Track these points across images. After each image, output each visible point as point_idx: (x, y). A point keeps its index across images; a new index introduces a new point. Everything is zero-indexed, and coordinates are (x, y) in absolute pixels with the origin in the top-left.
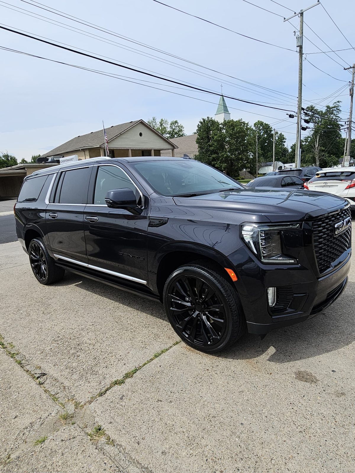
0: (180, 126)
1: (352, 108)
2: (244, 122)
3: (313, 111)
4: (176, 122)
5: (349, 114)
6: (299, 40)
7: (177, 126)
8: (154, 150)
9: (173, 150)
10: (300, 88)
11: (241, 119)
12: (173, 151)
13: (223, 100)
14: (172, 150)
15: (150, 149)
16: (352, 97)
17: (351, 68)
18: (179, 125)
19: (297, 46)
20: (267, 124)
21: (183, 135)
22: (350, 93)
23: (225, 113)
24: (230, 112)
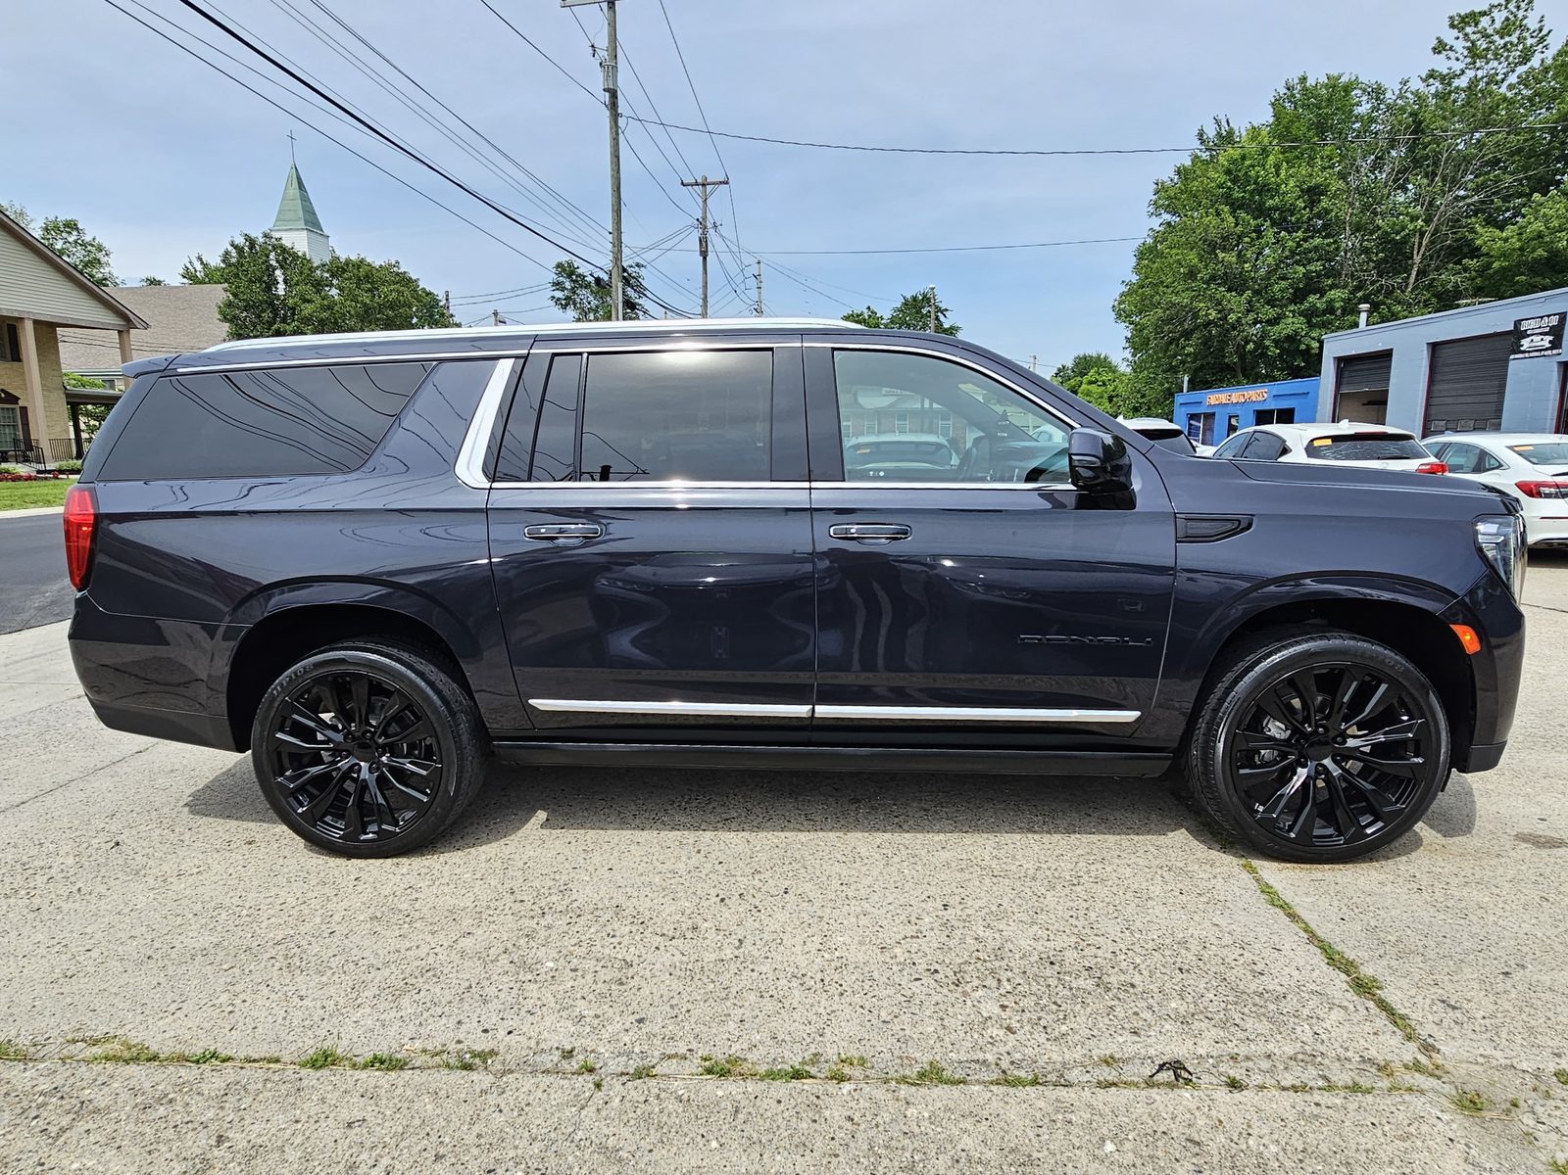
0: (93, 246)
1: (705, 286)
2: (405, 273)
3: (574, 277)
4: (71, 226)
5: (701, 302)
6: (610, 74)
7: (76, 242)
8: (36, 322)
9: (125, 335)
10: (616, 209)
11: (397, 262)
12: (126, 339)
13: (300, 188)
14: (120, 332)
15: (16, 315)
16: (705, 259)
17: (697, 184)
18: (88, 238)
19: (606, 87)
20: (430, 293)
21: (106, 279)
22: (701, 248)
23: (310, 233)
24: (326, 232)
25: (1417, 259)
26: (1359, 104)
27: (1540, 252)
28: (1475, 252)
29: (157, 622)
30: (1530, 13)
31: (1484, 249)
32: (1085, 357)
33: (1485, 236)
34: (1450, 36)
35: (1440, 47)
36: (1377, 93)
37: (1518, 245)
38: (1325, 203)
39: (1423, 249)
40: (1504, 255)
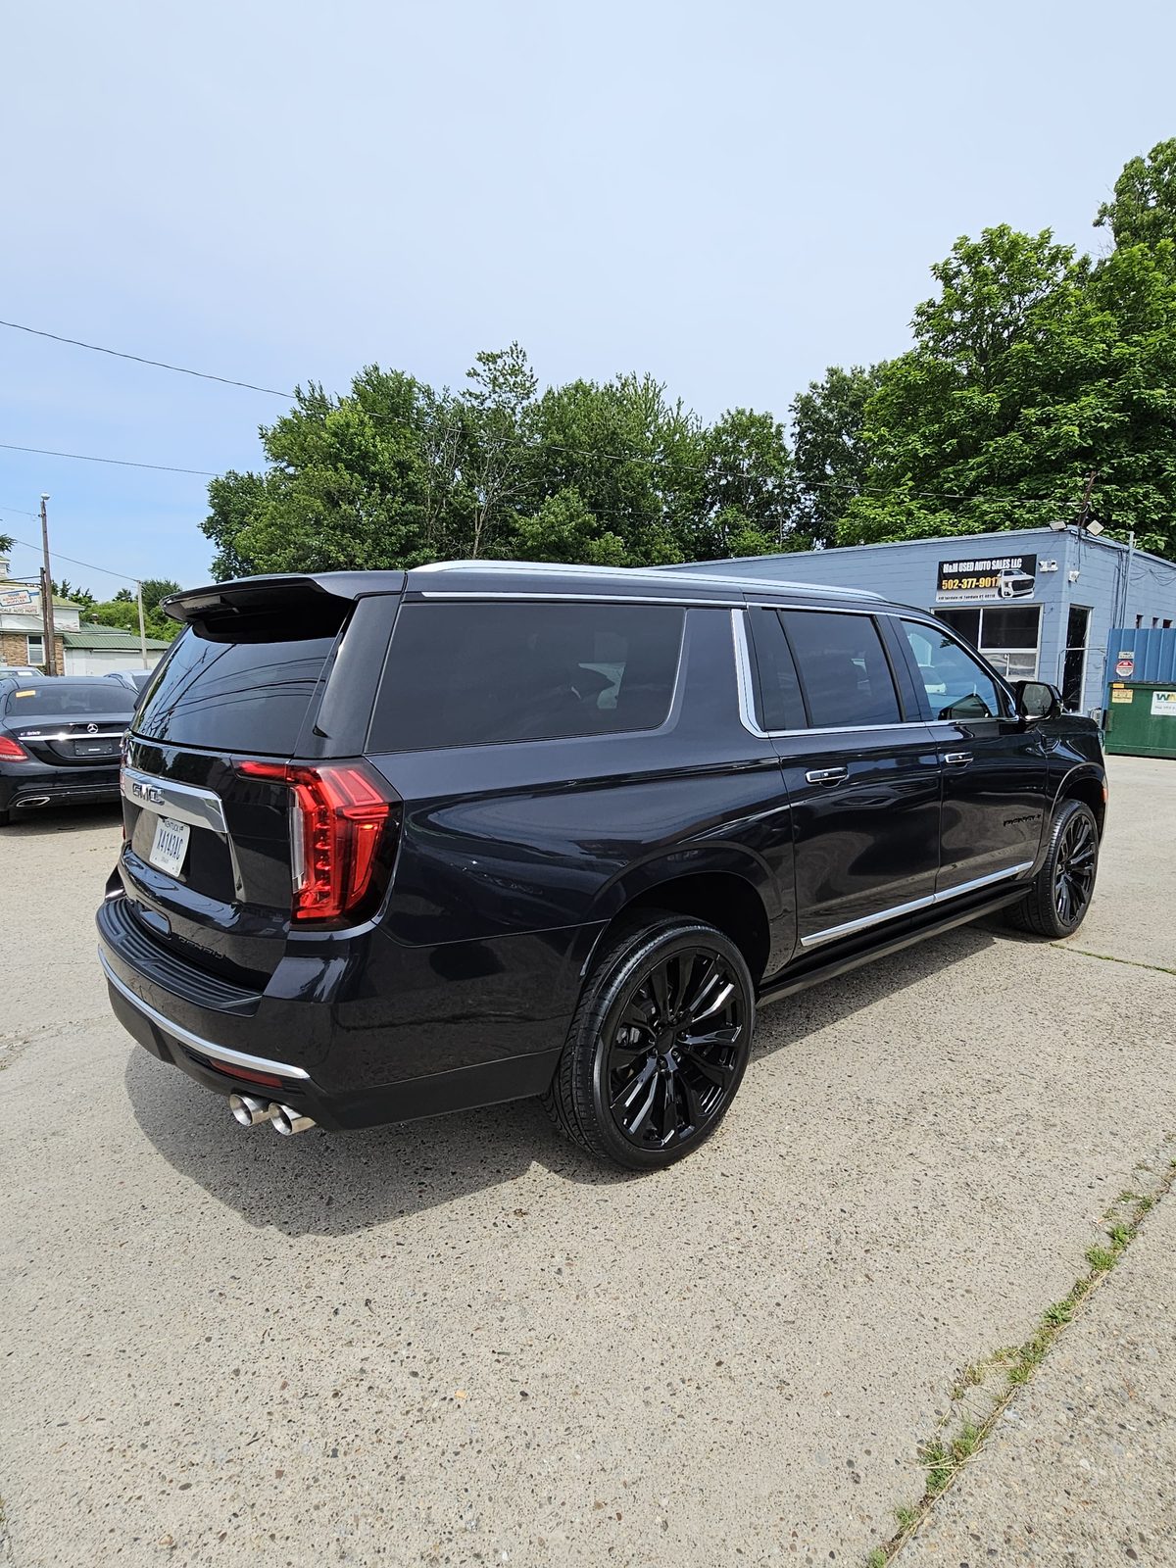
25: (478, 531)
26: (417, 399)
27: (553, 537)
28: (514, 532)
29: (483, 943)
30: (525, 363)
31: (521, 531)
32: (153, 584)
33: (521, 522)
34: (480, 367)
35: (473, 374)
36: (428, 393)
37: (541, 530)
38: (411, 476)
39: (481, 524)
40: (533, 537)
